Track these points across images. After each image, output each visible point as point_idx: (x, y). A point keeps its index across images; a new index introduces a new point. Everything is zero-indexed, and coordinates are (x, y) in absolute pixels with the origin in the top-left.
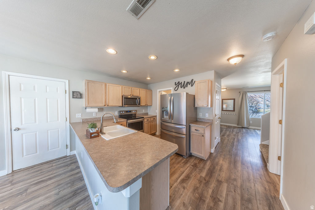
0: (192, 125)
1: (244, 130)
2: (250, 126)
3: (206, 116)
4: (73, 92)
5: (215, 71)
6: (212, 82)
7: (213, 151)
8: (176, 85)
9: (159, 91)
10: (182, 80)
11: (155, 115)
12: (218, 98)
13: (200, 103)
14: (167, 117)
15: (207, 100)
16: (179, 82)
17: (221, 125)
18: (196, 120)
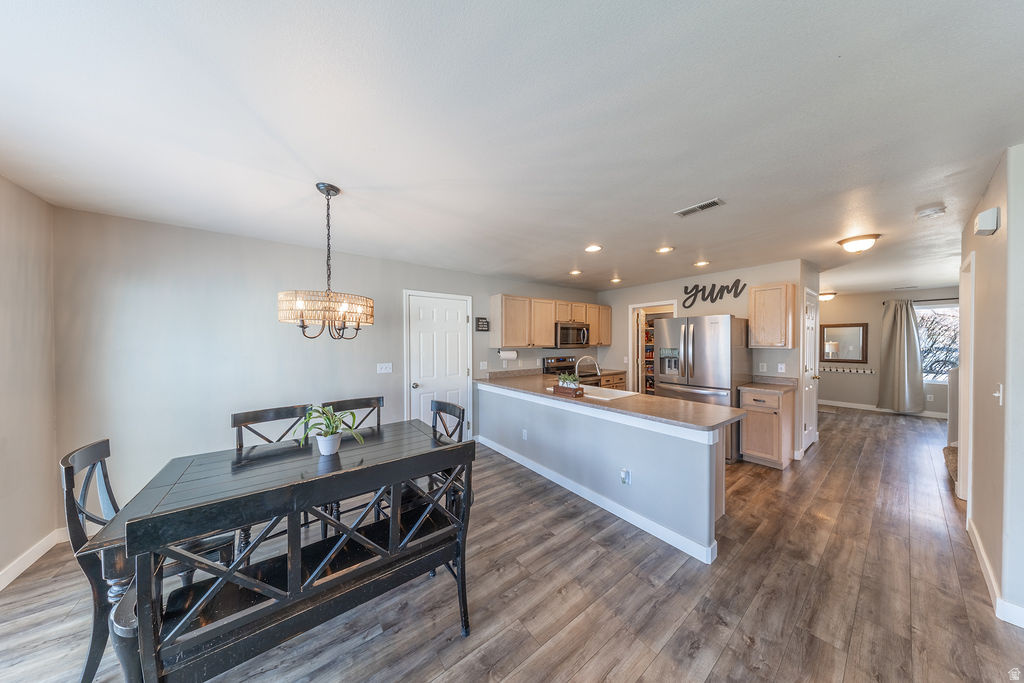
0: (744, 390)
1: (902, 421)
2: (924, 409)
3: (779, 371)
4: (478, 319)
5: (802, 260)
6: (794, 286)
7: (799, 455)
8: (686, 293)
9: (634, 309)
10: (706, 282)
11: (622, 369)
12: (810, 323)
13: (761, 338)
14: (674, 371)
15: (783, 330)
16: (696, 287)
17: (819, 406)
18: (752, 380)
